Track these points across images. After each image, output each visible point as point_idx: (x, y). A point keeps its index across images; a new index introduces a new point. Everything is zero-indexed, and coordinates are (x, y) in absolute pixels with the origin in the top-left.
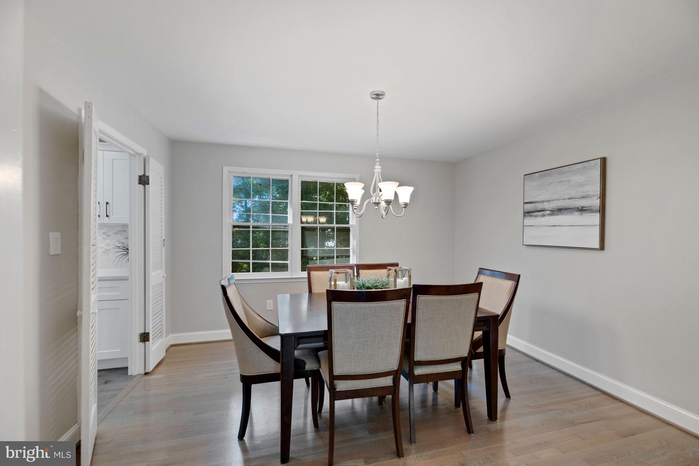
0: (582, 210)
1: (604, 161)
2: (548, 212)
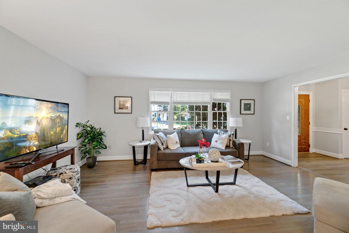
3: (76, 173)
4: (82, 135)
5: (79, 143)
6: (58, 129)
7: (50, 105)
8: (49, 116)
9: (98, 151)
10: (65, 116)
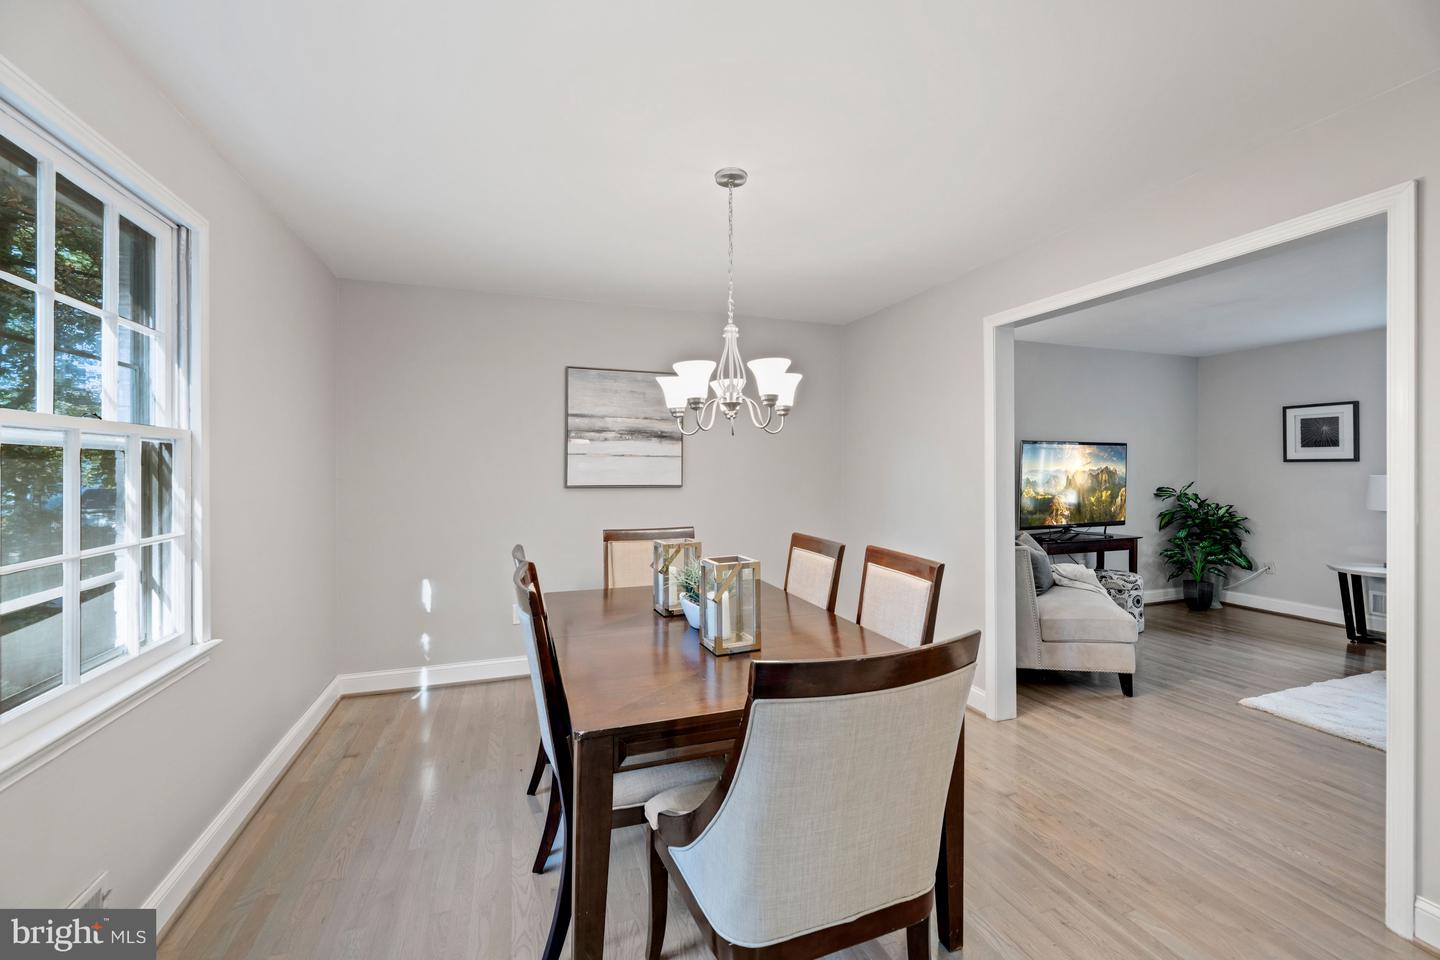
0: (662, 435)
2: (612, 434)
3: (1132, 585)
4: (1172, 518)
5: (1164, 538)
6: (1104, 493)
7: (1088, 449)
9: (1216, 569)
10: (1119, 468)
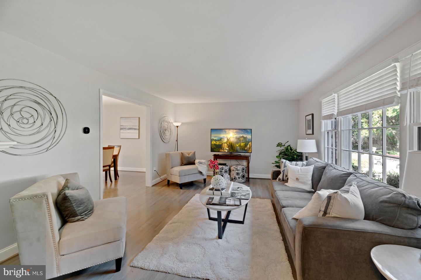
0: (135, 129)
1: (139, 118)
2: (127, 129)
3: (236, 169)
6: (242, 144)
7: (235, 131)
8: (235, 136)
10: (249, 137)
